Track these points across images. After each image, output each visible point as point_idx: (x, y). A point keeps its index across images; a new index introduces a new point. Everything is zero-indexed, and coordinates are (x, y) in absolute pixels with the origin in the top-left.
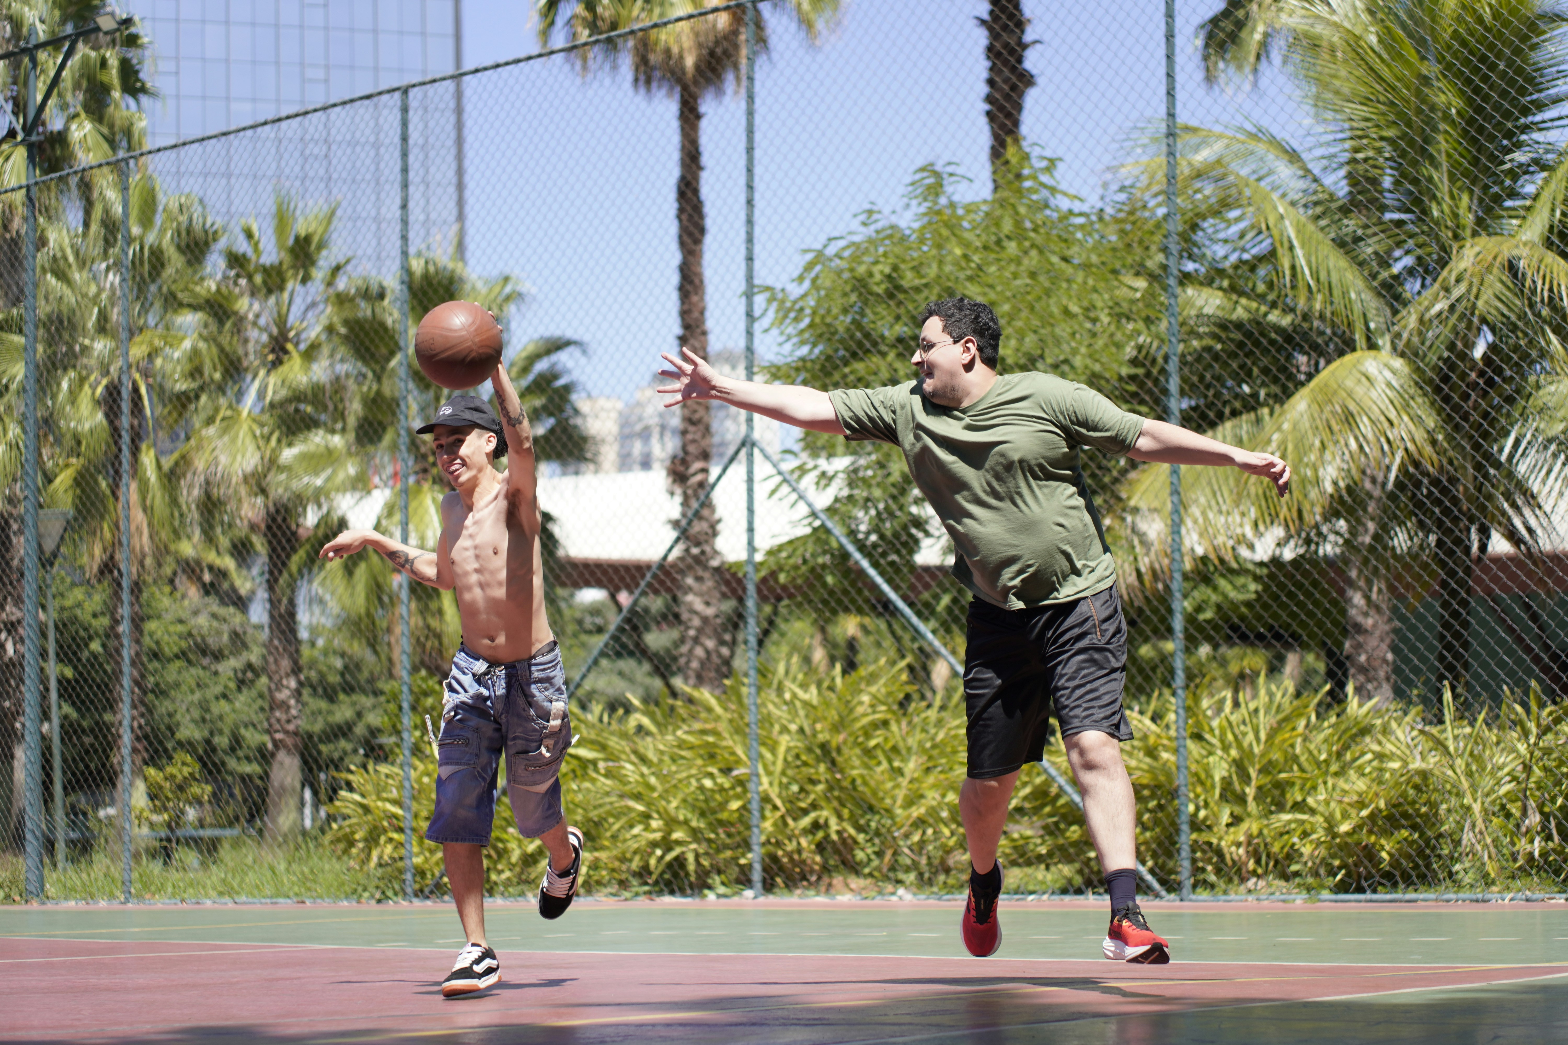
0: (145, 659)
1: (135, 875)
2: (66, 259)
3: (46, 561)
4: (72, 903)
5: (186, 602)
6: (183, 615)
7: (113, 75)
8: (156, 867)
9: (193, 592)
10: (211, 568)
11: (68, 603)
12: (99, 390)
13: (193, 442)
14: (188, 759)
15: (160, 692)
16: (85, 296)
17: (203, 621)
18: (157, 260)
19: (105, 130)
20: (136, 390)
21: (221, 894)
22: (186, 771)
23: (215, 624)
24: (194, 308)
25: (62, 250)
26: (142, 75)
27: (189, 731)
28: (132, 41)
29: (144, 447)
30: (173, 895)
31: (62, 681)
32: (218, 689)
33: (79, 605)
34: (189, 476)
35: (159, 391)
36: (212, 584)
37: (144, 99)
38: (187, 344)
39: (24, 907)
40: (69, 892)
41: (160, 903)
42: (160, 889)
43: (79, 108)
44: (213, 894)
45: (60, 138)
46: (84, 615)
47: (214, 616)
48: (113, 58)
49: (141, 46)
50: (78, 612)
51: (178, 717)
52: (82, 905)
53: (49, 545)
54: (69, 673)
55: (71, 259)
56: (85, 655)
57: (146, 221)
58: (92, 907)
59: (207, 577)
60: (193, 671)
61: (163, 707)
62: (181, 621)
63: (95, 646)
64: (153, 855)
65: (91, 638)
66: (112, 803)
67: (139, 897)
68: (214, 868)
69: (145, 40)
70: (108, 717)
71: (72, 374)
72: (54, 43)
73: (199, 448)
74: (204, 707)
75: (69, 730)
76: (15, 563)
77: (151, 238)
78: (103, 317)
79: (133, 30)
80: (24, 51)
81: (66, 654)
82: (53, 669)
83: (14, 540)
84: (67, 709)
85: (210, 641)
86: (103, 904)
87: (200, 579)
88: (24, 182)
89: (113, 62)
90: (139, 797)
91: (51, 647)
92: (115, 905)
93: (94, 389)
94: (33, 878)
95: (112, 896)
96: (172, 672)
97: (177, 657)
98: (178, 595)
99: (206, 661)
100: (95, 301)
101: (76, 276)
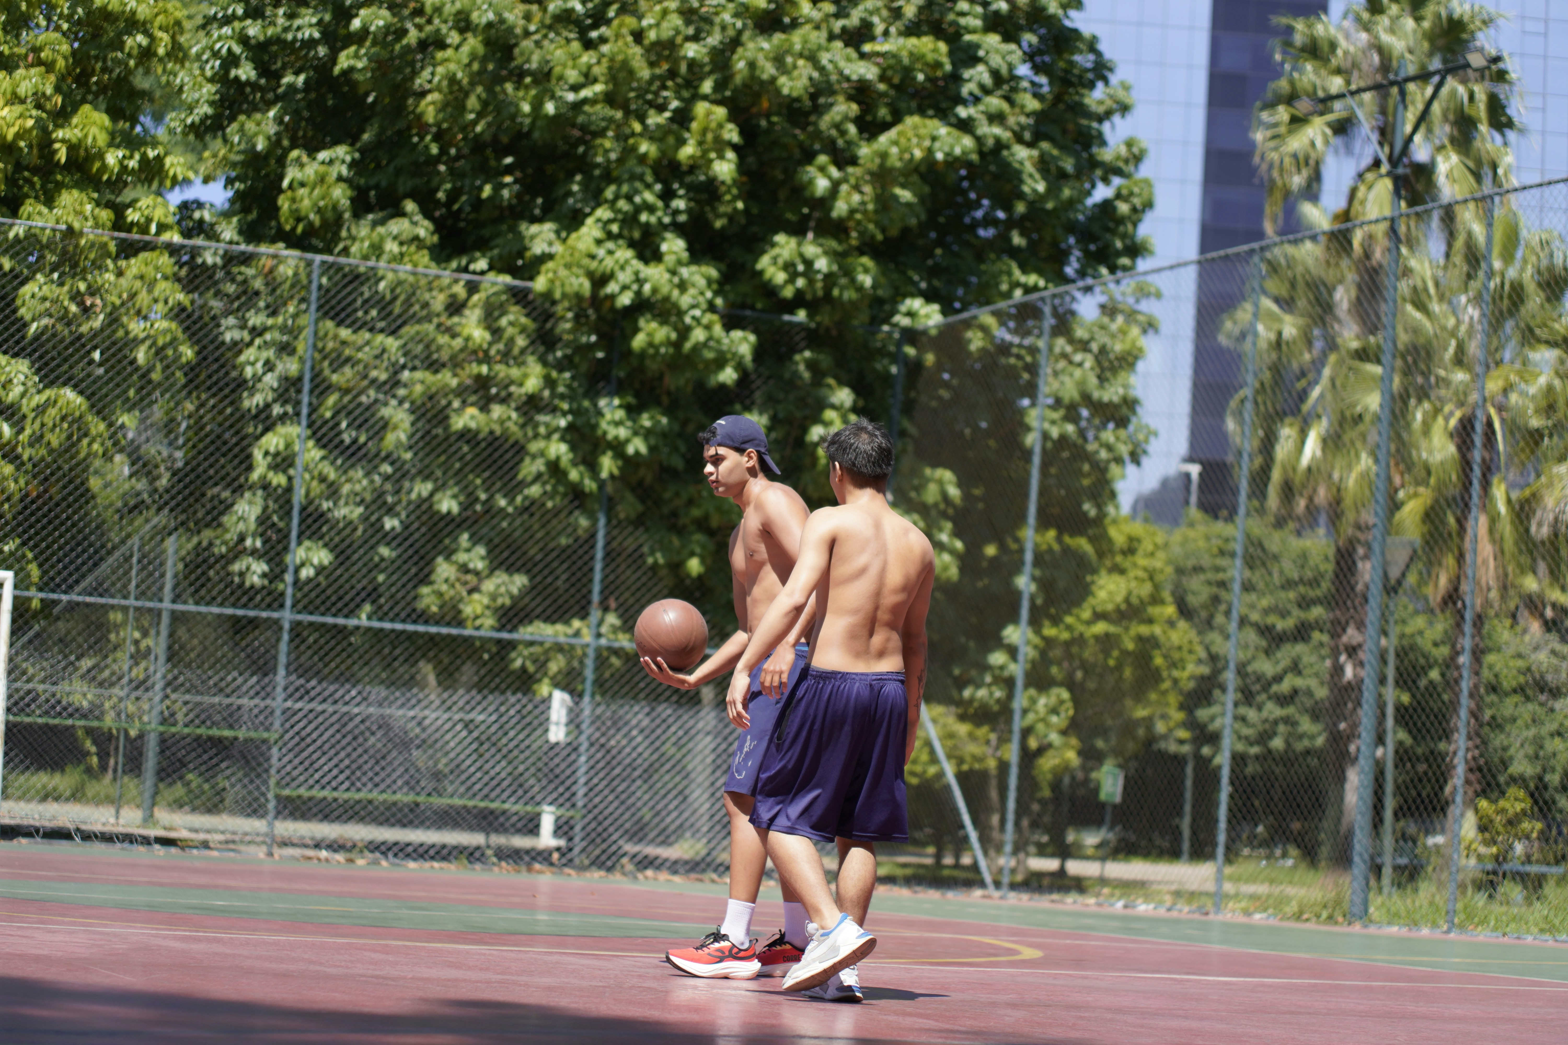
0: (1482, 690)
1: (1459, 906)
2: (1426, 289)
3: (1391, 589)
4: (1395, 929)
5: (1527, 638)
6: (1522, 650)
7: (1481, 109)
8: (1480, 900)
9: (1535, 627)
10: (1554, 606)
11: (1408, 630)
12: (1453, 422)
13: (1543, 479)
14: (1521, 794)
15: (1496, 724)
16: (1444, 328)
17: (1542, 657)
18: (1517, 294)
19: (1471, 164)
20: (1490, 424)
21: (1542, 931)
22: (1519, 807)
23: (1554, 661)
24: (1551, 344)
25: (1424, 282)
26: (1509, 111)
27: (1521, 766)
28: (1501, 76)
29: (1495, 480)
30: (1495, 929)
31: (1400, 709)
32: (1554, 726)
33: (1421, 633)
34: (1539, 513)
35: (1513, 428)
36: (1554, 622)
37: (1511, 135)
38: (1542, 380)
39: (1349, 930)
40: (1393, 917)
41: (1482, 935)
42: (1484, 921)
43: (1446, 142)
44: (1535, 930)
45: (1425, 171)
46: (1425, 643)
47: (1553, 652)
48: (1481, 92)
49: (1509, 82)
50: (1419, 640)
51: (1512, 751)
52: (1405, 930)
53: (1394, 573)
54: (1406, 698)
55: (1432, 290)
56: (1423, 683)
57: (1508, 256)
58: (1414, 934)
59: (1549, 613)
60: (1530, 706)
61: (1498, 740)
62: (1519, 656)
63: (1434, 674)
64: (1479, 886)
65: (1431, 667)
66: (1443, 831)
67: (1462, 927)
68: (1537, 905)
69: (1513, 76)
70: (1442, 746)
71: (1426, 405)
72: (1423, 76)
73: (1550, 485)
74: (1538, 742)
75: (1402, 756)
76: (1359, 587)
77: (1512, 273)
78: (1461, 349)
79: (1501, 65)
80: (1392, 83)
81: (1405, 680)
82: (1390, 694)
83: (1360, 565)
84: (1402, 735)
85: (1549, 677)
86: (1425, 931)
87: (1542, 615)
88: (1387, 213)
89: (1481, 96)
90: (1468, 827)
91: (1391, 673)
92: (1437, 934)
93: (1447, 419)
94: (1358, 900)
95: (1435, 925)
96: (1509, 706)
97: (1515, 691)
98: (1519, 629)
99: (1543, 698)
100: (1453, 333)
101: (1436, 307)
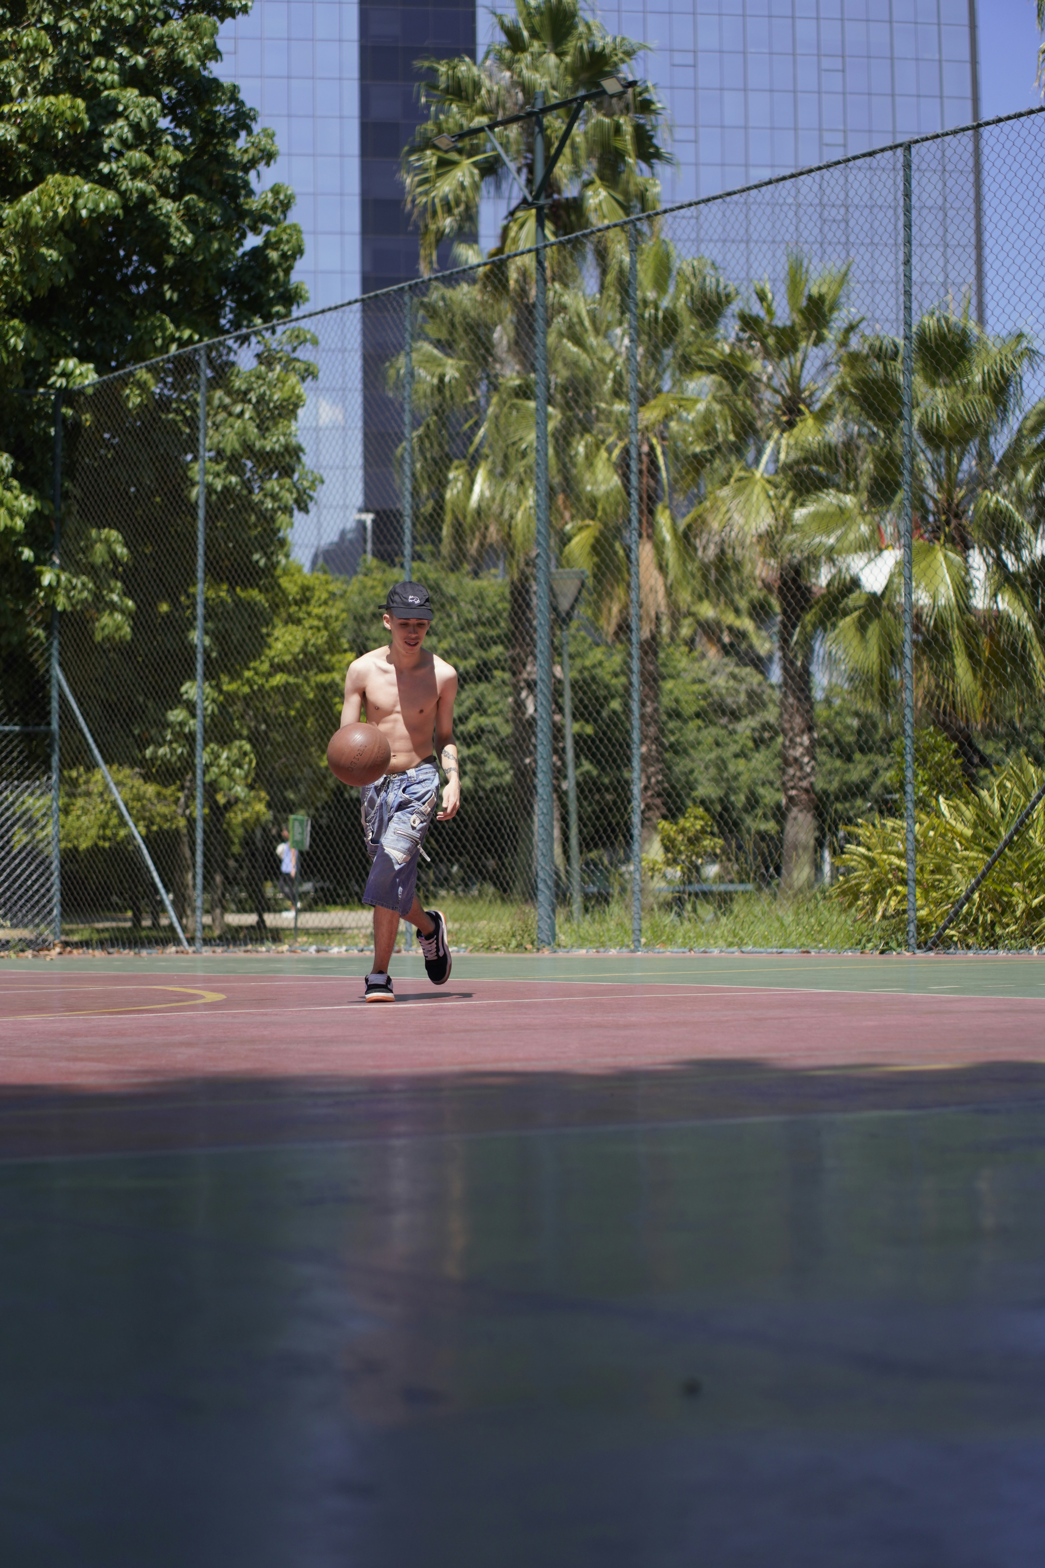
0: (664, 718)
1: (646, 924)
2: (581, 323)
3: (561, 621)
4: (584, 951)
5: (706, 662)
6: (701, 675)
7: (627, 141)
8: (668, 918)
9: (713, 653)
10: (731, 629)
11: (588, 663)
12: (616, 452)
13: (706, 504)
14: (701, 812)
15: (680, 749)
16: (602, 360)
17: (720, 681)
18: (672, 323)
19: (620, 197)
20: (652, 452)
22: (699, 825)
23: (731, 683)
24: (709, 370)
25: (579, 316)
26: (655, 141)
27: (706, 789)
28: (645, 106)
29: (660, 507)
30: (684, 944)
31: (579, 739)
32: (735, 748)
33: (600, 664)
34: (705, 536)
35: (676, 456)
36: (731, 644)
37: (659, 166)
38: (701, 406)
39: (536, 955)
40: (582, 940)
41: (671, 952)
42: (671, 938)
43: (594, 175)
44: (722, 943)
45: (576, 205)
46: (603, 674)
47: (732, 675)
48: (627, 124)
49: (655, 112)
50: (598, 671)
51: (697, 774)
52: (593, 952)
53: (564, 606)
54: (585, 731)
55: (587, 323)
56: (606, 713)
57: (660, 285)
58: (602, 955)
59: (727, 638)
60: (713, 730)
61: (681, 766)
62: (699, 680)
63: (615, 703)
64: (666, 906)
65: (612, 696)
66: (628, 860)
67: (649, 945)
68: (725, 919)
69: (659, 106)
70: (626, 775)
71: (588, 438)
72: (562, 106)
73: (714, 509)
74: (721, 765)
75: (586, 787)
77: (666, 302)
78: (618, 380)
79: (647, 95)
80: (531, 115)
81: (582, 712)
82: (571, 728)
84: (587, 766)
85: (729, 700)
86: (614, 951)
87: (720, 639)
88: (534, 243)
89: (628, 129)
90: (655, 850)
91: (567, 704)
92: (625, 953)
93: (609, 451)
94: (545, 926)
95: (622, 944)
96: (691, 731)
97: (697, 715)
98: (696, 654)
99: (724, 721)
100: (611, 365)
101: (592, 340)
